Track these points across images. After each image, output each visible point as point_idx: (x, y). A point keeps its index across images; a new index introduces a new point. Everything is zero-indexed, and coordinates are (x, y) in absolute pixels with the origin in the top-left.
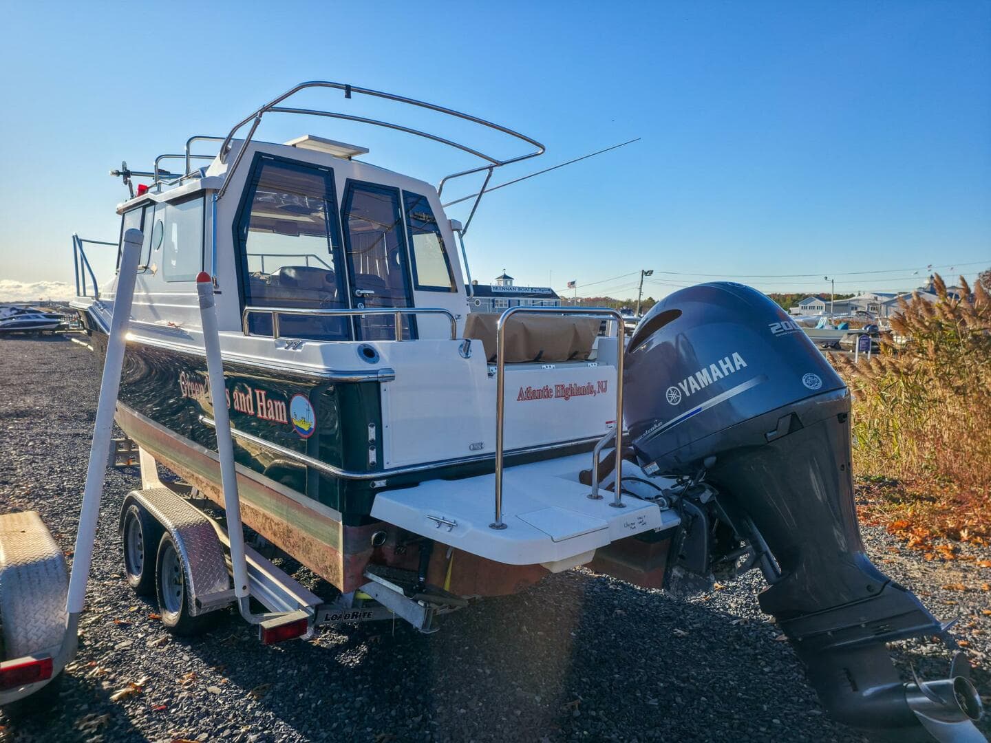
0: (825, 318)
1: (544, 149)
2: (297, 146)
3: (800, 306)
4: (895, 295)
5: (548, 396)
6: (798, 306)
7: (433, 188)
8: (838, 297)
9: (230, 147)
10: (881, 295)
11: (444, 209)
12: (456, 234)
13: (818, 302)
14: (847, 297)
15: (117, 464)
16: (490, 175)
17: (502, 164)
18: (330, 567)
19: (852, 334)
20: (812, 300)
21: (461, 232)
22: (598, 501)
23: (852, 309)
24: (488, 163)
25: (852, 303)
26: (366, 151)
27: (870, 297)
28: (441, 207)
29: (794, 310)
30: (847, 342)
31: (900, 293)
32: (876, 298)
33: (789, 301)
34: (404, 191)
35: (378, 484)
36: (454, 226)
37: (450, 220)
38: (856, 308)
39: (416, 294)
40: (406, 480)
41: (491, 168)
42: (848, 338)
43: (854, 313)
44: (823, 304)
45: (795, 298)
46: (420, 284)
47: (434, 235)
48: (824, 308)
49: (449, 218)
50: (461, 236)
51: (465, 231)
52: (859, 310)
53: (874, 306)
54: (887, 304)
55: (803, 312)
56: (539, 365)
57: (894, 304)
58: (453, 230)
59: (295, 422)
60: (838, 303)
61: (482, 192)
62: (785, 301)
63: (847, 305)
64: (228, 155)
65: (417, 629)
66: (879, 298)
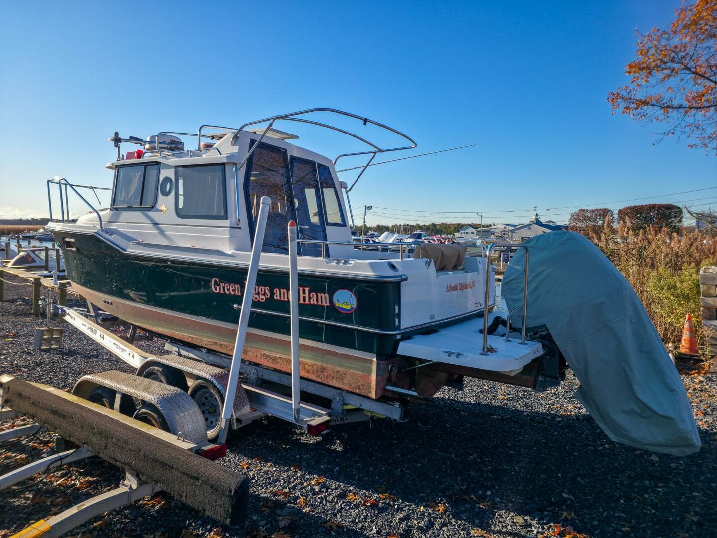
0: (481, 240)
1: (416, 145)
2: (257, 132)
3: (461, 231)
4: (517, 225)
5: (456, 290)
6: (459, 232)
7: (331, 161)
8: (483, 226)
9: (238, 136)
10: (508, 225)
11: (337, 173)
12: (343, 190)
13: (471, 229)
14: (487, 226)
15: (42, 348)
16: (374, 157)
17: (384, 151)
18: (363, 385)
19: (497, 250)
20: (467, 228)
21: (348, 189)
22: (509, 343)
23: (492, 234)
24: (374, 150)
25: (491, 230)
26: (297, 137)
27: (502, 227)
28: (335, 172)
29: (457, 234)
30: (494, 255)
31: (520, 224)
32: (506, 227)
33: (452, 228)
34: (318, 163)
35: (399, 337)
36: (343, 185)
37: (341, 182)
38: (494, 234)
39: (327, 228)
40: (408, 335)
41: (375, 153)
42: (495, 253)
43: (493, 237)
44: (474, 230)
45: (456, 226)
46: (329, 222)
47: (332, 189)
48: (475, 233)
49: (339, 181)
50: (347, 192)
51: (350, 189)
52: (496, 234)
53: (505, 232)
54: (512, 231)
55: (462, 235)
56: (446, 273)
57: (517, 231)
58: (342, 188)
59: (337, 305)
60: (485, 230)
61: (368, 165)
62: (450, 228)
63: (488, 231)
64: (236, 141)
65: (395, 420)
66: (508, 227)
